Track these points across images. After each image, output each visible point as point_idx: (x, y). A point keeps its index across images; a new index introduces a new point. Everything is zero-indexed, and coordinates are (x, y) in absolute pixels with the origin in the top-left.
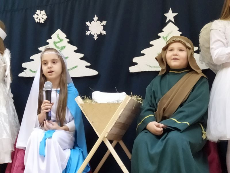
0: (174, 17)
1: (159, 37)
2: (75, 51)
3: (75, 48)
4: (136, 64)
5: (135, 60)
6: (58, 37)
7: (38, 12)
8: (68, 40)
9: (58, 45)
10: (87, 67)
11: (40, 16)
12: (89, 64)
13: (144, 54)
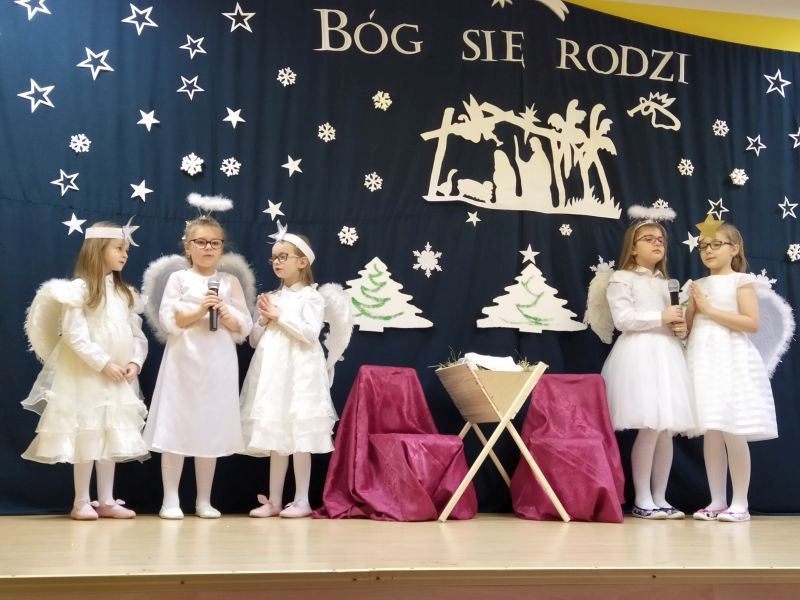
0: (536, 257)
1: (517, 282)
2: (400, 291)
3: (401, 287)
4: (486, 316)
5: (485, 310)
6: (375, 267)
7: (345, 229)
8: (390, 274)
9: (375, 279)
10: (417, 314)
11: (348, 236)
12: (420, 311)
13: (496, 304)
